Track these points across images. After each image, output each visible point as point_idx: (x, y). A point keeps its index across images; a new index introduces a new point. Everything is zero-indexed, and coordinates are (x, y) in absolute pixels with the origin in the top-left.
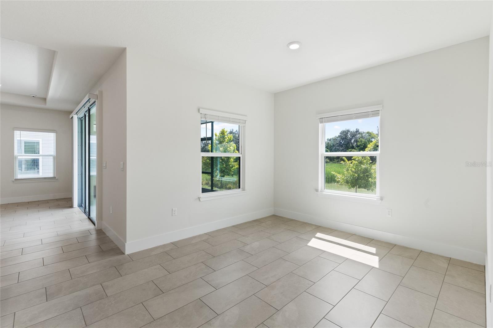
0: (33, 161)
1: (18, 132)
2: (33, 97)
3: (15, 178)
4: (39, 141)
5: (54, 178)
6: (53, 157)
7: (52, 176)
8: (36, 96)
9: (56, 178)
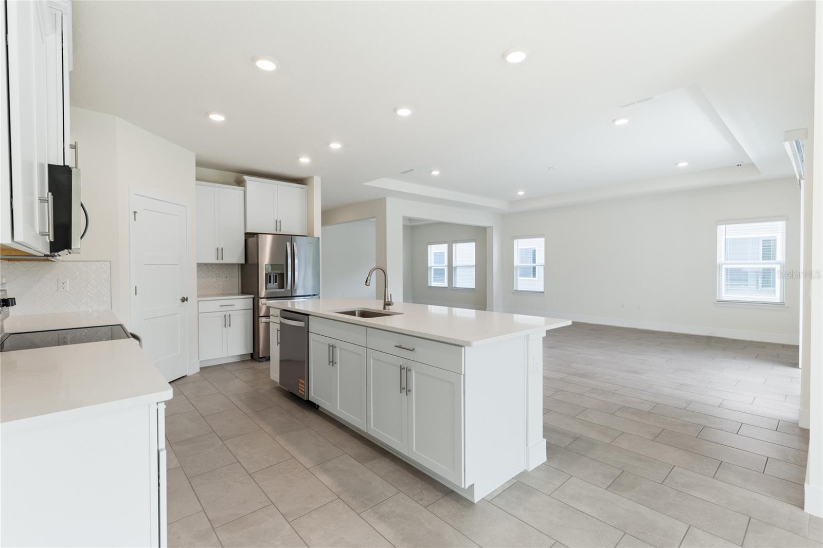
0: (755, 272)
1: (723, 226)
2: (738, 165)
3: (718, 298)
4: (775, 237)
5: (782, 304)
6: (781, 266)
7: (779, 301)
8: (743, 162)
9: (786, 306)
